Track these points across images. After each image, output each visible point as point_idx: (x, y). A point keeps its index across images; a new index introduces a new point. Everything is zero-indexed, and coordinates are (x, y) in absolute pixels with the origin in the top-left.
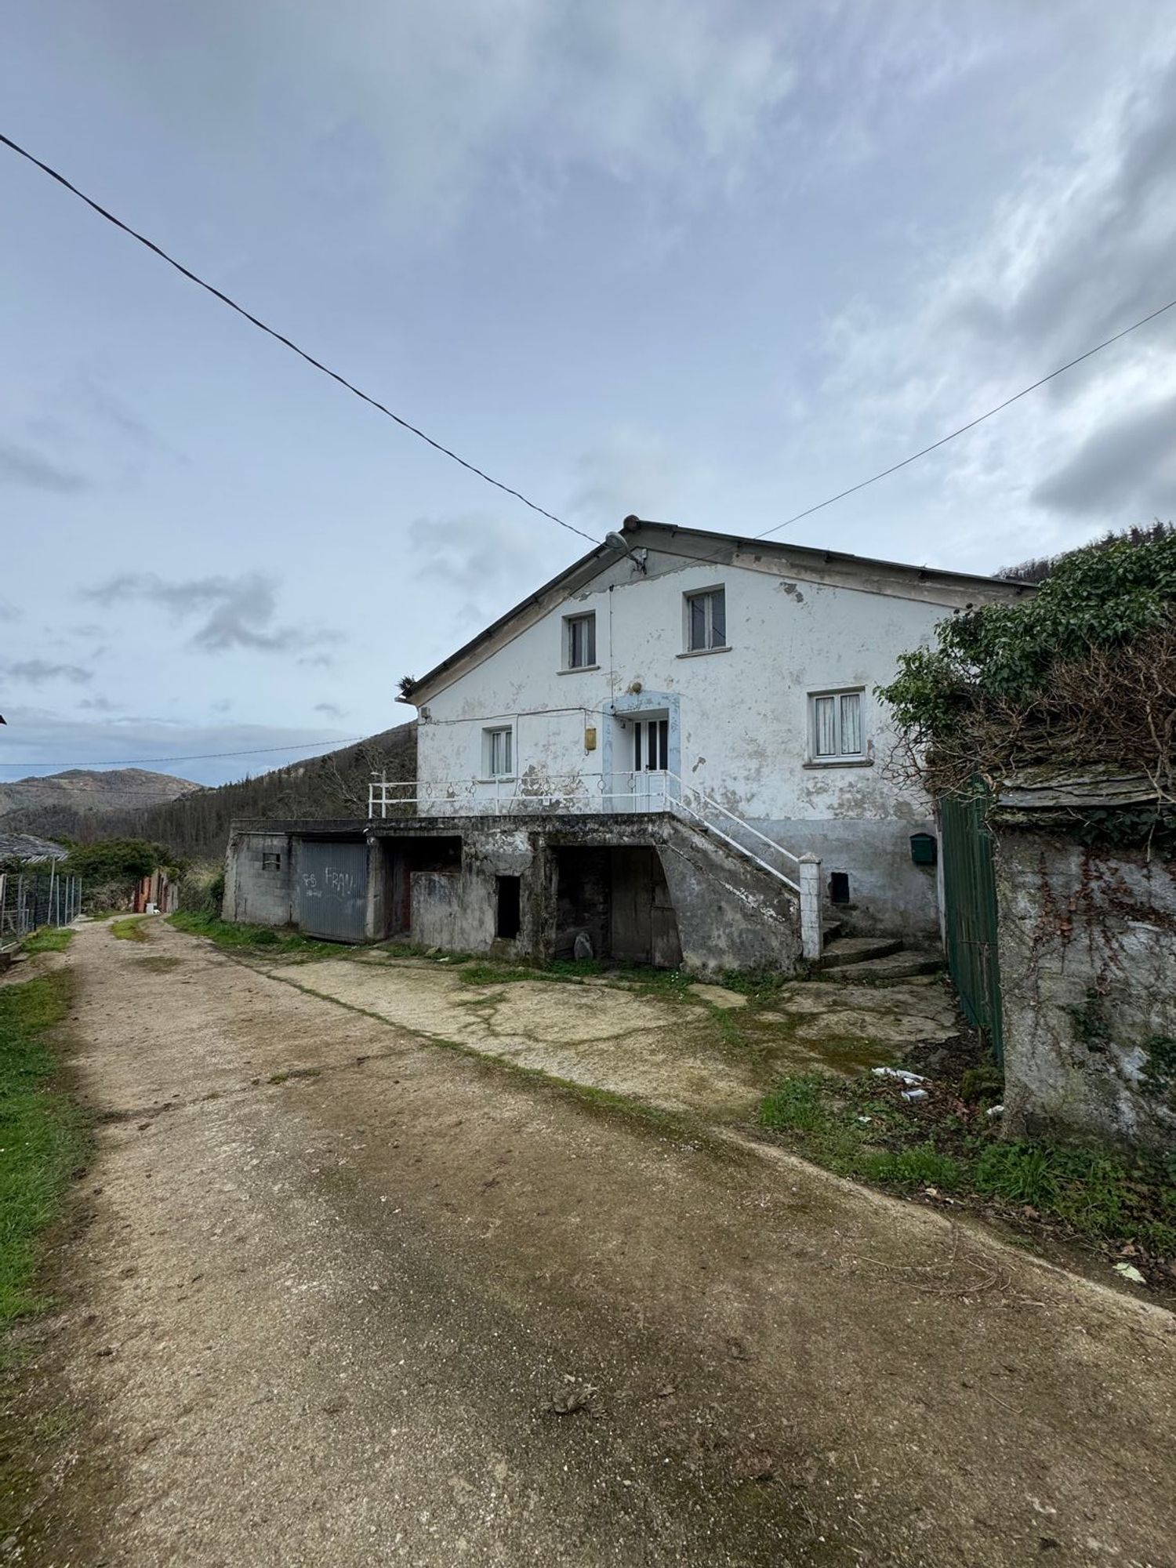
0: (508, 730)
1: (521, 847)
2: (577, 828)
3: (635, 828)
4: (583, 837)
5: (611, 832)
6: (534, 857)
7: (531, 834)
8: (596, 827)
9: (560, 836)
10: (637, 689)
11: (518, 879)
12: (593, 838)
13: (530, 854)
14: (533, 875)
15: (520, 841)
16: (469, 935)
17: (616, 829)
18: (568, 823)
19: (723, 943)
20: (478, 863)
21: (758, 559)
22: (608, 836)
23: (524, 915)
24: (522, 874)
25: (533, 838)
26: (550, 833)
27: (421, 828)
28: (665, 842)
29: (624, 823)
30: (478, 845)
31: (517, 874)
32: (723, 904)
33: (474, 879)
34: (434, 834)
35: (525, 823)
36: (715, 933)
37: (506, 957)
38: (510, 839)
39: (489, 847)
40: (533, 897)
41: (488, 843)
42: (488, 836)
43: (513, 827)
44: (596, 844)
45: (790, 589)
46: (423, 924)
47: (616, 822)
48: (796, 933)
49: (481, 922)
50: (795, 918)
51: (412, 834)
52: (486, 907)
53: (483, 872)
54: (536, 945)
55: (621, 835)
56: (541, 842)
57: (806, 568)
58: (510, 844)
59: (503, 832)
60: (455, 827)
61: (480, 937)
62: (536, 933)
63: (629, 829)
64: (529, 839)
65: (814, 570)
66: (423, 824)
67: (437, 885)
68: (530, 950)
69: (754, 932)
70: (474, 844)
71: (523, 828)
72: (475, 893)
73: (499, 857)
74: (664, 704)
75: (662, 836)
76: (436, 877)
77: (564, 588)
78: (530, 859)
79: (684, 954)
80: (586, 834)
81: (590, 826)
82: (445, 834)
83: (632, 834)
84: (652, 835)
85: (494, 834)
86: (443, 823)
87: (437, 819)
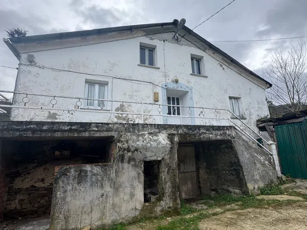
0: (106, 84)
1: (163, 142)
2: (195, 132)
3: (222, 132)
4: (199, 136)
5: (212, 134)
6: (171, 148)
7: (169, 134)
8: (205, 131)
9: (187, 136)
10: (177, 81)
11: (160, 161)
12: (204, 137)
13: (169, 146)
14: (170, 158)
15: (163, 138)
16: (120, 207)
17: (214, 132)
18: (191, 129)
19: (258, 177)
20: (130, 154)
21: (214, 53)
22: (211, 136)
23: (166, 183)
24: (163, 159)
25: (171, 137)
26: (181, 134)
27: (70, 130)
28: (234, 138)
29: (217, 130)
30: (130, 142)
31: (159, 159)
32: (255, 161)
33: (126, 165)
34: (87, 134)
35: (166, 129)
36: (255, 174)
37: (153, 215)
38: (155, 138)
39: (140, 143)
40: (171, 171)
41: (138, 141)
42: (138, 136)
43: (157, 130)
44: (206, 140)
45: (221, 66)
46: (69, 211)
47: (214, 130)
48: (275, 168)
49: (132, 195)
50: (273, 163)
51: (58, 135)
52: (136, 183)
53: (134, 160)
54: (175, 200)
55: (216, 135)
56: (176, 139)
57: (226, 61)
58: (155, 141)
59: (150, 134)
60: (109, 130)
61: (131, 205)
62: (174, 193)
63: (219, 133)
64: (168, 138)
65: (228, 63)
66: (73, 128)
67: (89, 174)
68: (171, 205)
69: (265, 170)
70: (127, 141)
71: (164, 132)
72: (126, 175)
73: (146, 149)
74: (187, 90)
75: (232, 136)
76: (88, 167)
77: (144, 31)
78: (168, 149)
79: (248, 185)
80: (200, 134)
81: (202, 131)
82: (98, 135)
83: (221, 135)
84: (229, 135)
85: (143, 135)
86: (97, 127)
87: (90, 124)
